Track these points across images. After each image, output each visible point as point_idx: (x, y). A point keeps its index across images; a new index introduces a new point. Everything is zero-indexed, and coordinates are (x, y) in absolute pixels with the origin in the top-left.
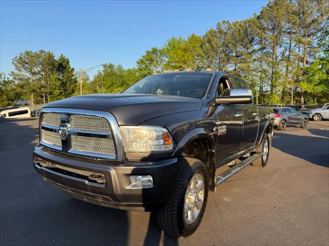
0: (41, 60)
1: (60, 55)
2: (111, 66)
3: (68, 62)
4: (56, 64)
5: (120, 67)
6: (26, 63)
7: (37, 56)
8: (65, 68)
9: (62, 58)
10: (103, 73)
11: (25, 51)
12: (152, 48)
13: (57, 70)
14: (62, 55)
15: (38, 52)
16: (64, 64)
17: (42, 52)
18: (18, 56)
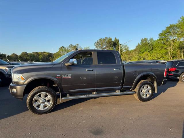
0: (105, 42)
1: (115, 38)
2: (146, 39)
3: (119, 41)
4: (112, 43)
5: (152, 39)
6: (100, 44)
7: (104, 40)
8: (117, 44)
9: (116, 39)
10: (140, 44)
11: (99, 39)
12: (170, 25)
13: (112, 46)
14: (116, 38)
15: (104, 38)
16: (116, 43)
17: (106, 38)
18: (97, 42)
